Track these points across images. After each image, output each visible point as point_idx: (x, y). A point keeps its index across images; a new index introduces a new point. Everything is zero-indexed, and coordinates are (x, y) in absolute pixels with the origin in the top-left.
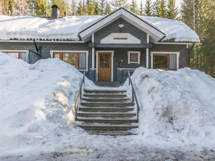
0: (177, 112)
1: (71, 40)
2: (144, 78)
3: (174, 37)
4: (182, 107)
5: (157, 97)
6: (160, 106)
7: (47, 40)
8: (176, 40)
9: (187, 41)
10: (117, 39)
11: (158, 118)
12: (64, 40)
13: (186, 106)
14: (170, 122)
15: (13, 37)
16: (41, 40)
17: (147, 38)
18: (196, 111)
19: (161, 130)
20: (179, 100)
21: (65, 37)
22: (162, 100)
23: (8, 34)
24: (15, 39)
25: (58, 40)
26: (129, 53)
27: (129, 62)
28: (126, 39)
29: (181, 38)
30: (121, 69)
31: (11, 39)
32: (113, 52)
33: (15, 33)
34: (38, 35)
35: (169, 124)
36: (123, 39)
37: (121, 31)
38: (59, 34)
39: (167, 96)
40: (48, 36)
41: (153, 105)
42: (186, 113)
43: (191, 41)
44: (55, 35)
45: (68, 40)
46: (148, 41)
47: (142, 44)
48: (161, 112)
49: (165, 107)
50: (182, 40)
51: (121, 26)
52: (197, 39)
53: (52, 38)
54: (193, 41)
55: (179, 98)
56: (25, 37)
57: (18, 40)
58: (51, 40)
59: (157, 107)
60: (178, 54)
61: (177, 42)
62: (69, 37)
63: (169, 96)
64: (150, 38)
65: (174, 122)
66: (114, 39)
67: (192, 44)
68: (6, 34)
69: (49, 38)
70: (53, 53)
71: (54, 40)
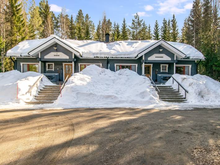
0: (204, 94)
1: (130, 58)
2: (184, 79)
3: (189, 56)
4: (206, 91)
5: (195, 87)
6: (197, 91)
7: (116, 58)
8: (190, 58)
9: (197, 58)
10: (157, 57)
11: (197, 95)
12: (126, 58)
13: (209, 91)
14: (202, 97)
15: (96, 56)
16: (112, 57)
17: (174, 57)
18: (213, 93)
19: (199, 100)
20: (205, 88)
21: (127, 56)
22: (198, 88)
23: (94, 54)
24: (97, 57)
25: (122, 58)
26: (161, 65)
27: (161, 71)
28: (162, 57)
29: (194, 57)
30: (160, 75)
31: (95, 57)
32: (152, 65)
33: (97, 54)
34: (111, 55)
35: (202, 98)
36: (161, 57)
37: (160, 52)
38: (123, 54)
39: (199, 87)
40: (117, 55)
41: (194, 91)
42: (208, 94)
43: (199, 58)
44: (121, 55)
45: (128, 58)
46: (175, 59)
47: (171, 61)
48: (198, 93)
49: (199, 91)
50: (194, 58)
51: (161, 50)
52: (203, 57)
53: (119, 56)
54: (201, 58)
55: (205, 87)
56: (103, 56)
57: (99, 57)
58: (118, 58)
59: (196, 91)
60: (190, 66)
61: (191, 59)
62: (128, 56)
63: (200, 87)
64: (176, 57)
65: (204, 97)
66: (156, 57)
67: (200, 60)
68: (93, 54)
69: (117, 57)
70: (116, 65)
71: (120, 58)
